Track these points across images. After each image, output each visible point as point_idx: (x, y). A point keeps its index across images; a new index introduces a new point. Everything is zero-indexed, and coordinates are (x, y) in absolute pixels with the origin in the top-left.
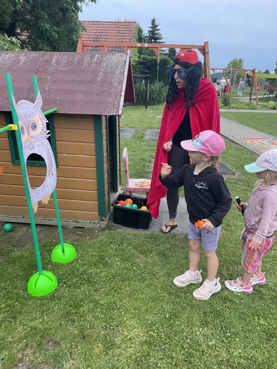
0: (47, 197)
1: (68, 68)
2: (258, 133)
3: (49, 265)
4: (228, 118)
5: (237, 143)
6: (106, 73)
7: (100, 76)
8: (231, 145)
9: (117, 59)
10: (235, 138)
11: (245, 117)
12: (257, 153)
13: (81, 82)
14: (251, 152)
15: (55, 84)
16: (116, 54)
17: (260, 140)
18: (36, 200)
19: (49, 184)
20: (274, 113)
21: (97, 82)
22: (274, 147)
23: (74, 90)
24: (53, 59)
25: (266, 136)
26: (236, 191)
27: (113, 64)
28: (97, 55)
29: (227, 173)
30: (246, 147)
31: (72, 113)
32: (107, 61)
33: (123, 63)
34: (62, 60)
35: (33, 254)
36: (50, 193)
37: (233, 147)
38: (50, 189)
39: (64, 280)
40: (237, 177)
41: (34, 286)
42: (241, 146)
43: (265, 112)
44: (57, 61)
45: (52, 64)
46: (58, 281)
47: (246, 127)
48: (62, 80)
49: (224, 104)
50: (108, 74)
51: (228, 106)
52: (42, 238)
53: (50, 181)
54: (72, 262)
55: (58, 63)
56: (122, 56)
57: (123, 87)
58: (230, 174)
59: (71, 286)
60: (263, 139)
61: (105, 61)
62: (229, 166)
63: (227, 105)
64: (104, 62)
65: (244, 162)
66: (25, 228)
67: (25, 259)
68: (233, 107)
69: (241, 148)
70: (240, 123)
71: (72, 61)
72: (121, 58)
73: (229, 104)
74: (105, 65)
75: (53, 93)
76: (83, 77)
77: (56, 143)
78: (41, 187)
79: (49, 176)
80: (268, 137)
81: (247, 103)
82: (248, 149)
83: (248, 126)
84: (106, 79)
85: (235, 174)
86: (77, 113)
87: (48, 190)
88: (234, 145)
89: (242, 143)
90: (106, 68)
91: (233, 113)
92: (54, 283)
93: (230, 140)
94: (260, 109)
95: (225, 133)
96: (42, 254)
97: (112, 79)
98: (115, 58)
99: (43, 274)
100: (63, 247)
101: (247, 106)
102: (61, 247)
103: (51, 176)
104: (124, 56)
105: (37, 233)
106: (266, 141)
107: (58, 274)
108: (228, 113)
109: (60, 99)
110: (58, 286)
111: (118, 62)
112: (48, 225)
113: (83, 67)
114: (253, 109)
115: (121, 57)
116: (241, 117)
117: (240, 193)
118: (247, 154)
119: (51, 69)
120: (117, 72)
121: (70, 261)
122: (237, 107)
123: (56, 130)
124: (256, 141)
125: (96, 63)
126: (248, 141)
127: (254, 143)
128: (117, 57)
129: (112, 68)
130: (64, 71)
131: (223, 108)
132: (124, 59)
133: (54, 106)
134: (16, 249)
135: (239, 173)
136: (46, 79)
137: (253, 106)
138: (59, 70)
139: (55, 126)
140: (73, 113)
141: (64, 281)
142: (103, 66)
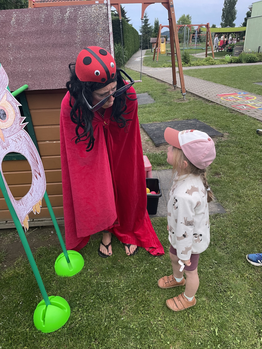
0: (39, 204)
1: (34, 29)
2: (228, 89)
3: (53, 281)
4: (193, 76)
5: (211, 102)
6: (84, 31)
7: (79, 36)
8: (207, 104)
9: (95, 12)
10: (208, 96)
11: (208, 73)
12: (236, 110)
13: (55, 46)
14: (230, 109)
15: (21, 52)
16: (93, 6)
17: (232, 96)
18: (26, 213)
19: (37, 188)
20: (234, 67)
21: (76, 43)
22: (249, 102)
23: (48, 58)
24: (11, 19)
25: (236, 91)
26: (231, 155)
27: (92, 19)
28: (68, 9)
29: (216, 136)
30: (222, 104)
31: (51, 88)
32: (83, 16)
33: (104, 17)
34: (24, 19)
35: (28, 268)
36: (41, 199)
37: (210, 106)
38: (40, 194)
39: (78, 302)
40: (227, 139)
41: (42, 321)
42: (217, 104)
43: (225, 67)
44: (17, 20)
45: (11, 25)
46: (70, 304)
47: (214, 84)
48: (29, 46)
49: (184, 62)
50: (88, 32)
51: (189, 64)
52: (34, 243)
53: (38, 183)
54: (81, 273)
55: (19, 23)
56: (101, 7)
57: (111, 47)
58: (218, 136)
59: (89, 310)
60: (235, 94)
61: (80, 15)
62: (214, 128)
63: (187, 63)
64: (80, 17)
65: (227, 121)
66: (11, 235)
67: (21, 279)
68: (193, 65)
69: (218, 106)
70: (206, 80)
71: (37, 19)
72: (100, 11)
73: (189, 61)
74: (81, 20)
75: (20, 64)
76: (56, 39)
77: (34, 129)
78: (28, 194)
79: (35, 178)
80: (239, 92)
81: (206, 59)
82: (225, 107)
83: (216, 82)
84: (87, 39)
85: (224, 136)
86: (59, 88)
87: (37, 196)
88: (210, 104)
89: (217, 101)
90: (84, 24)
91: (196, 71)
92: (66, 310)
93: (204, 99)
94: (218, 64)
95: (197, 91)
96: (40, 269)
97: (95, 38)
98: (93, 11)
99: (51, 304)
100: (67, 257)
101: (206, 62)
102: (65, 257)
103: (38, 177)
104: (104, 8)
105: (27, 238)
106: (238, 96)
107: (68, 293)
108: (191, 70)
109: (32, 71)
110: (72, 311)
111: (97, 16)
112: (38, 227)
113: (53, 26)
114: (212, 64)
115: (100, 9)
116: (204, 73)
117: (237, 156)
118: (227, 112)
119: (12, 32)
120: (100, 28)
121: (77, 273)
122: (197, 63)
123: (32, 112)
124: (229, 97)
125: (70, 19)
126: (222, 98)
127: (229, 100)
128: (95, 9)
129: (92, 24)
130: (30, 32)
131: (184, 67)
132: (105, 11)
133: (25, 80)
134: (5, 264)
135: (227, 134)
136: (7, 46)
137: (212, 61)
138: (22, 32)
139: (30, 108)
140: (53, 89)
141: (79, 304)
142: (79, 23)
